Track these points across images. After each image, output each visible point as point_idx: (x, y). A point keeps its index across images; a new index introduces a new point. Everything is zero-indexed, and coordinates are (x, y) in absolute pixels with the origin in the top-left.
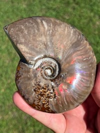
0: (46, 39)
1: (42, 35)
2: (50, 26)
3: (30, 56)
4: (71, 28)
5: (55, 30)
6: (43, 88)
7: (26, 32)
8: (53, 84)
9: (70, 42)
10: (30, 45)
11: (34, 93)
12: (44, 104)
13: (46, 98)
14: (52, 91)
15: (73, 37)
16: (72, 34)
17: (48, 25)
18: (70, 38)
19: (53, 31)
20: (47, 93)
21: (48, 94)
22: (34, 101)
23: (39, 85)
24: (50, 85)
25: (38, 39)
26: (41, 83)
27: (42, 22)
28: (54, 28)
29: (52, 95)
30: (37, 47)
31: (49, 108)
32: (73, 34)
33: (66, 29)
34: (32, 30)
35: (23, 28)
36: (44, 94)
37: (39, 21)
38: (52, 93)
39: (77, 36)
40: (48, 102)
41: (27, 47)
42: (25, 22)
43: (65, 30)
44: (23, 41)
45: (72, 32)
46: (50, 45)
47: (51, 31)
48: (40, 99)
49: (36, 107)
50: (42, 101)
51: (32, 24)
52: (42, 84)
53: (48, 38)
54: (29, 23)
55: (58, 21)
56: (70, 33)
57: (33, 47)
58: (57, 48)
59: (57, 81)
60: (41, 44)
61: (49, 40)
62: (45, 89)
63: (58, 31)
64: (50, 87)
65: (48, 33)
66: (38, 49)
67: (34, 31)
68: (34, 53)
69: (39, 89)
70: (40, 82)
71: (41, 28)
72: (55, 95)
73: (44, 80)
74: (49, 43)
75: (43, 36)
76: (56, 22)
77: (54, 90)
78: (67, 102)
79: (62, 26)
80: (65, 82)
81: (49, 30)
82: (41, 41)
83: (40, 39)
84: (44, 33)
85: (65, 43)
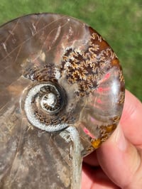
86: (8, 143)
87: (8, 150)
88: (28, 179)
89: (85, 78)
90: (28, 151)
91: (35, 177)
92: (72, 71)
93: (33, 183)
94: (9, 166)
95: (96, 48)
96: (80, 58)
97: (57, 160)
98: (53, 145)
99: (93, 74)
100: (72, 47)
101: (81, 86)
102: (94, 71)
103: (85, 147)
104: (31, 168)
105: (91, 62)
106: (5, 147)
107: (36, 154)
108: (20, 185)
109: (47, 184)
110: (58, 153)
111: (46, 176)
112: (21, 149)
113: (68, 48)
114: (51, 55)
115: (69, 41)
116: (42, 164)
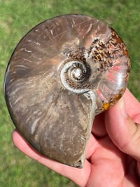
0: (49, 108)
2: (31, 119)
3: (83, 104)
6: (100, 60)
7: (63, 136)
8: (86, 56)
9: (27, 83)
10: (72, 116)
11: (114, 64)
12: (115, 44)
13: (106, 48)
14: (94, 49)
15: (18, 87)
16: (17, 90)
17: (32, 123)
18: (22, 87)
19: (33, 111)
20: (101, 51)
21: (101, 49)
22: (121, 56)
23: (102, 67)
24: (90, 57)
25: (58, 115)
27: (35, 133)
28: (27, 114)
29: (98, 46)
30: (67, 107)
32: (15, 89)
33: (17, 101)
34: (54, 131)
35: (62, 145)
36: (106, 53)
38: (96, 47)
40: (108, 42)
41: (78, 117)
42: (53, 150)
43: (19, 102)
44: (76, 127)
45: (14, 93)
46: (51, 97)
47: (35, 112)
48: (114, 52)
50: (113, 50)
51: (47, 141)
52: (98, 65)
54: (49, 145)
56: (17, 93)
57: (71, 112)
58: (47, 87)
61: (48, 104)
62: (99, 57)
65: (41, 113)
66: (68, 104)
67: (53, 129)
68: (76, 104)
69: (105, 63)
70: (98, 69)
71: (42, 126)
72: (95, 43)
74: (50, 101)
75: (49, 114)
77: (91, 48)
81: (36, 115)
85: (33, 86)
86: (47, 96)
87: (46, 101)
88: (57, 122)
89: (105, 60)
90: (60, 103)
91: (63, 121)
92: (97, 54)
93: (61, 125)
94: (46, 112)
95: (115, 41)
96: (103, 46)
97: (80, 111)
98: (78, 101)
99: (111, 58)
100: (98, 38)
101: (101, 65)
102: (111, 56)
103: (99, 107)
104: (61, 114)
105: (110, 50)
106: (44, 99)
107: (66, 105)
108: (51, 127)
109: (71, 127)
110: (81, 106)
111: (71, 121)
112: (56, 101)
113: (95, 39)
114: (83, 42)
115: (97, 34)
116: (69, 113)
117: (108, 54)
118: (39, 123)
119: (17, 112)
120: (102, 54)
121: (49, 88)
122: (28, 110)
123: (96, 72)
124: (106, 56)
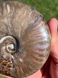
1: (4, 17)
2: (12, 9)
4: (30, 10)
5: (15, 12)
6: (5, 59)
8: (12, 57)
13: (8, 67)
16: (30, 16)
17: (10, 8)
19: (14, 14)
20: (8, 63)
21: (9, 65)
24: (10, 58)
26: (3, 56)
27: (6, 6)
28: (15, 11)
29: (11, 65)
31: (10, 74)
33: (26, 12)
36: (6, 64)
37: (4, 5)
38: (11, 64)
39: (34, 17)
40: (9, 70)
43: (24, 12)
46: (10, 26)
47: (12, 14)
49: (1, 72)
53: (9, 20)
55: (20, 4)
56: (29, 15)
58: (16, 29)
59: (16, 55)
60: (3, 25)
61: (9, 22)
62: (7, 60)
63: (18, 14)
64: (10, 59)
65: (9, 16)
69: (2, 60)
71: (5, 11)
72: (14, 65)
73: (6, 53)
74: (9, 24)
76: (18, 5)
77: (13, 62)
78: (23, 71)
79: (22, 9)
80: (22, 56)
82: (3, 23)
83: (3, 21)
84: (6, 16)
117: (5, 65)
118: (7, 11)
119: (22, 7)
120: (7, 63)
121: (15, 29)
122: (17, 12)
123: (3, 53)
124: (5, 63)
